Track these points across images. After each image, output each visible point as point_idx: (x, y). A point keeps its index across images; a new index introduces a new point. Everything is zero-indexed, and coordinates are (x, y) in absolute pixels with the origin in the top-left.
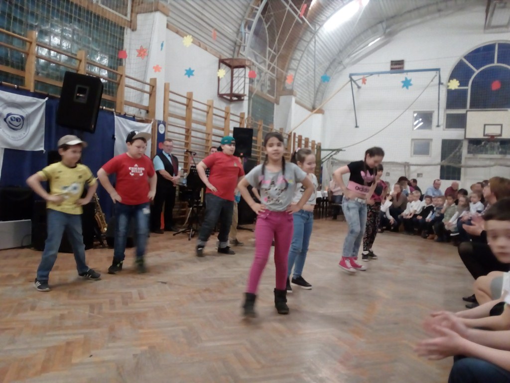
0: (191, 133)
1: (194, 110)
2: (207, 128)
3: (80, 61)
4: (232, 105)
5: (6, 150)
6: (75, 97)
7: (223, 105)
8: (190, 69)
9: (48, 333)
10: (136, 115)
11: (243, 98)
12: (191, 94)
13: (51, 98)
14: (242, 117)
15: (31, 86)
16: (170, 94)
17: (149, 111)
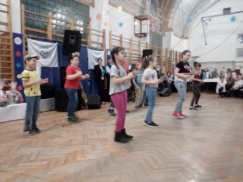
1: (123, 43)
2: (130, 51)
3: (71, 24)
4: (142, 39)
5: (42, 67)
6: (70, 41)
7: (137, 39)
8: (121, 23)
9: (66, 148)
10: (97, 47)
11: (146, 35)
12: (121, 35)
13: (59, 42)
14: (147, 44)
15: (50, 38)
16: (112, 36)
17: (103, 45)
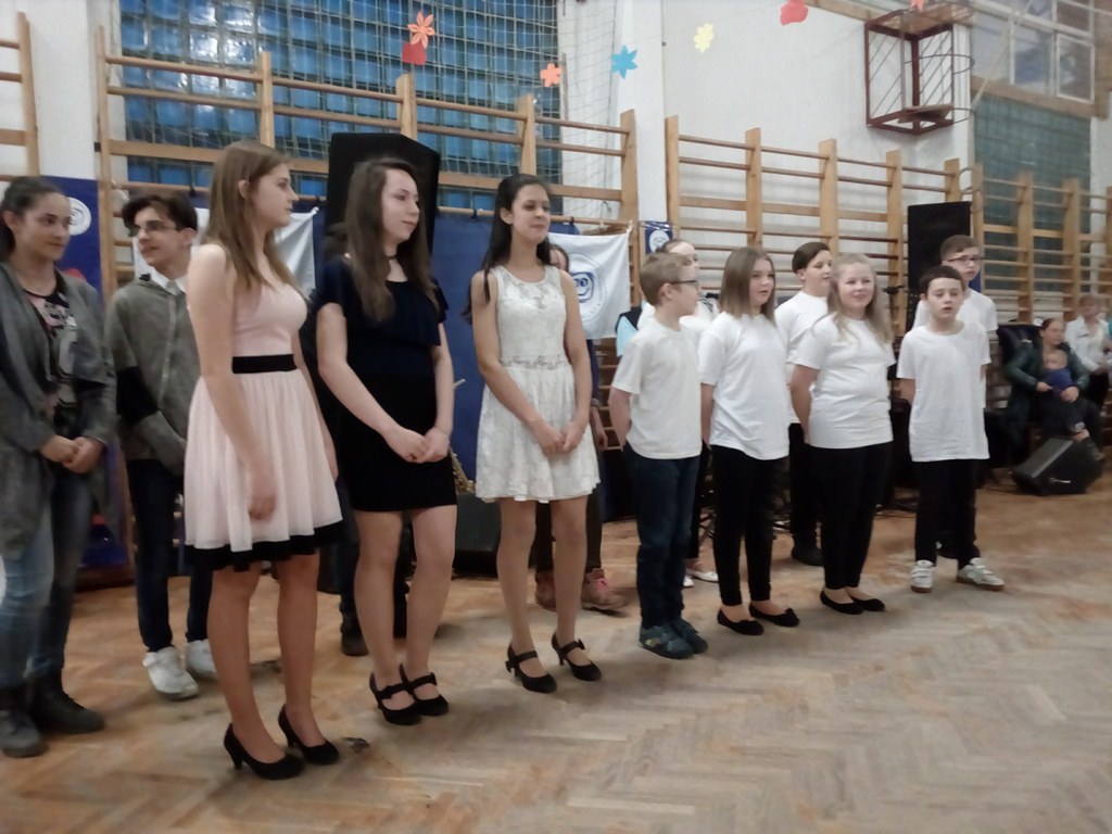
0: (761, 242)
2: (821, 221)
4: (921, 145)
11: (949, 117)
12: (755, 134)
14: (952, 175)
